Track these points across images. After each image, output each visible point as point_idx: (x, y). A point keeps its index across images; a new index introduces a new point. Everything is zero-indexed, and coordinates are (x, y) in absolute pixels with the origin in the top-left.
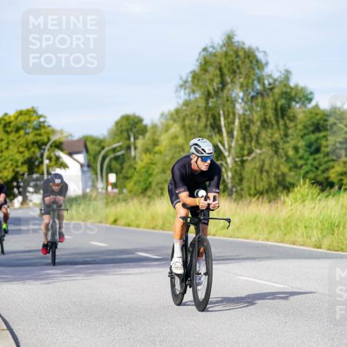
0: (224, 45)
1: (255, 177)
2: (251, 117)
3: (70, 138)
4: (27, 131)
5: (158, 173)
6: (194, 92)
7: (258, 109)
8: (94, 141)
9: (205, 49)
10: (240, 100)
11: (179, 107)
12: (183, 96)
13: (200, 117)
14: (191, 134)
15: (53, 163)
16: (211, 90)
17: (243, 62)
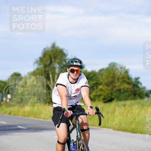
6: (40, 65)
9: (45, 49)
10: (57, 68)
12: (36, 66)
17: (59, 54)
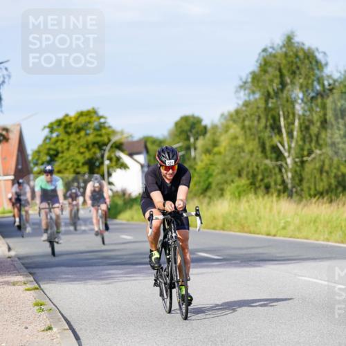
0: (284, 46)
1: (315, 177)
2: (310, 117)
3: (130, 139)
4: (88, 132)
5: (218, 174)
6: (254, 92)
7: (318, 110)
8: (154, 141)
9: (265, 50)
10: (300, 101)
11: (239, 108)
12: (243, 96)
13: (259, 118)
14: (251, 135)
15: (114, 163)
16: (271, 90)
17: (303, 63)
